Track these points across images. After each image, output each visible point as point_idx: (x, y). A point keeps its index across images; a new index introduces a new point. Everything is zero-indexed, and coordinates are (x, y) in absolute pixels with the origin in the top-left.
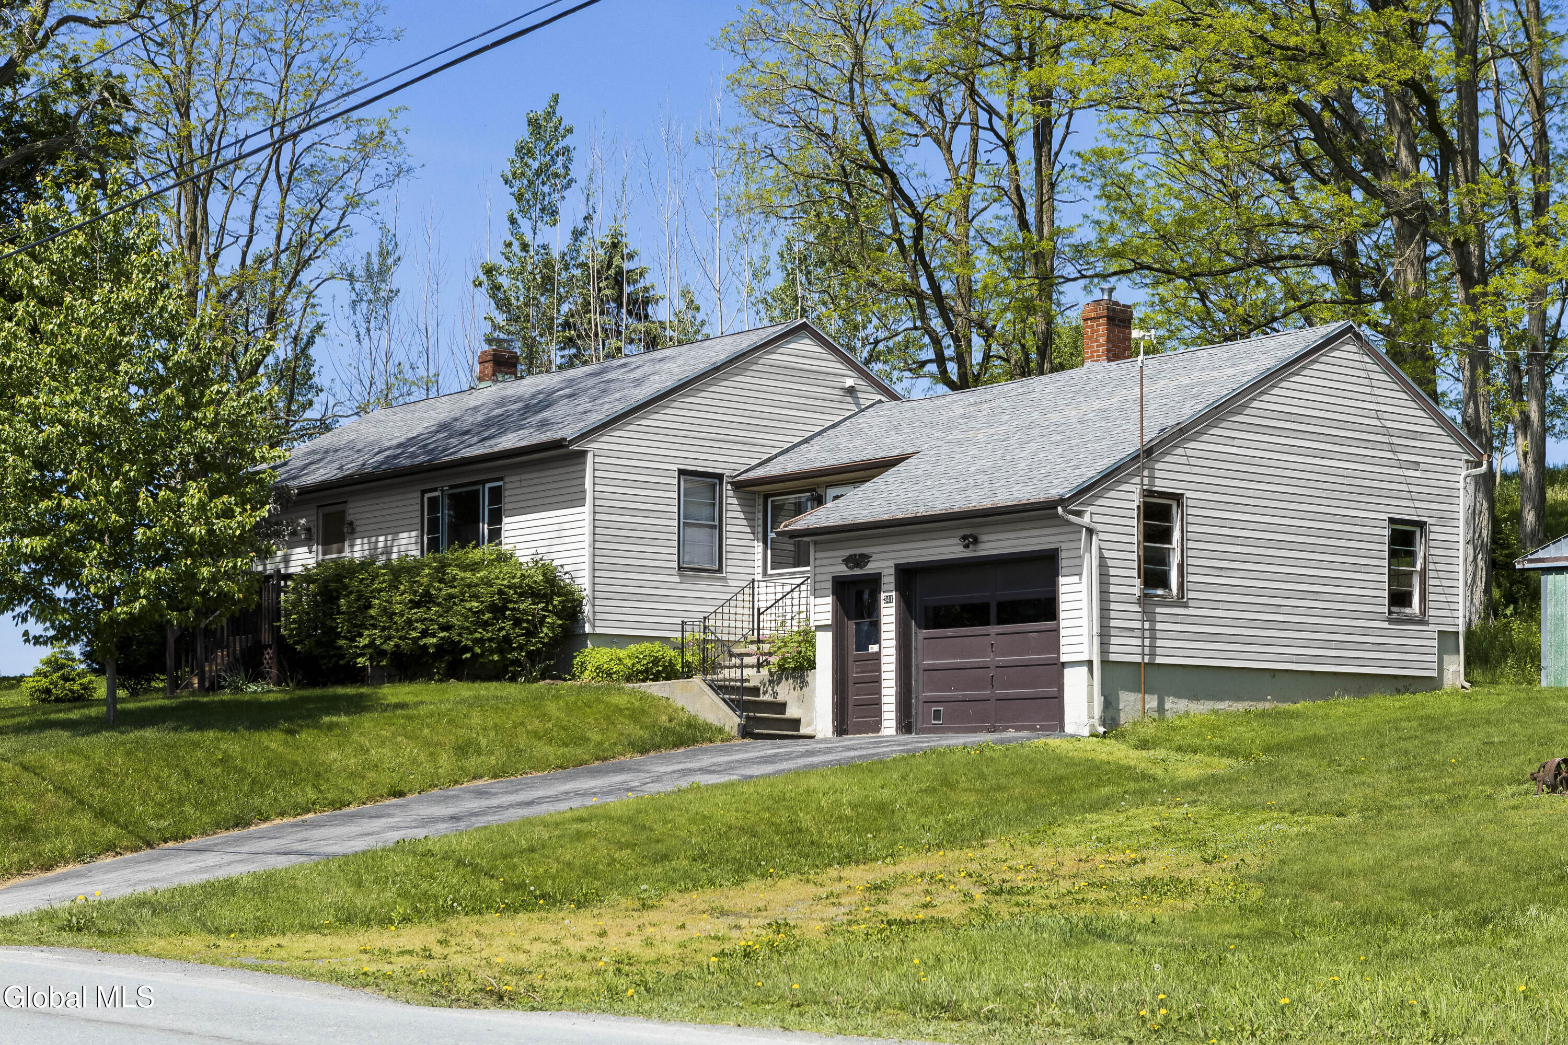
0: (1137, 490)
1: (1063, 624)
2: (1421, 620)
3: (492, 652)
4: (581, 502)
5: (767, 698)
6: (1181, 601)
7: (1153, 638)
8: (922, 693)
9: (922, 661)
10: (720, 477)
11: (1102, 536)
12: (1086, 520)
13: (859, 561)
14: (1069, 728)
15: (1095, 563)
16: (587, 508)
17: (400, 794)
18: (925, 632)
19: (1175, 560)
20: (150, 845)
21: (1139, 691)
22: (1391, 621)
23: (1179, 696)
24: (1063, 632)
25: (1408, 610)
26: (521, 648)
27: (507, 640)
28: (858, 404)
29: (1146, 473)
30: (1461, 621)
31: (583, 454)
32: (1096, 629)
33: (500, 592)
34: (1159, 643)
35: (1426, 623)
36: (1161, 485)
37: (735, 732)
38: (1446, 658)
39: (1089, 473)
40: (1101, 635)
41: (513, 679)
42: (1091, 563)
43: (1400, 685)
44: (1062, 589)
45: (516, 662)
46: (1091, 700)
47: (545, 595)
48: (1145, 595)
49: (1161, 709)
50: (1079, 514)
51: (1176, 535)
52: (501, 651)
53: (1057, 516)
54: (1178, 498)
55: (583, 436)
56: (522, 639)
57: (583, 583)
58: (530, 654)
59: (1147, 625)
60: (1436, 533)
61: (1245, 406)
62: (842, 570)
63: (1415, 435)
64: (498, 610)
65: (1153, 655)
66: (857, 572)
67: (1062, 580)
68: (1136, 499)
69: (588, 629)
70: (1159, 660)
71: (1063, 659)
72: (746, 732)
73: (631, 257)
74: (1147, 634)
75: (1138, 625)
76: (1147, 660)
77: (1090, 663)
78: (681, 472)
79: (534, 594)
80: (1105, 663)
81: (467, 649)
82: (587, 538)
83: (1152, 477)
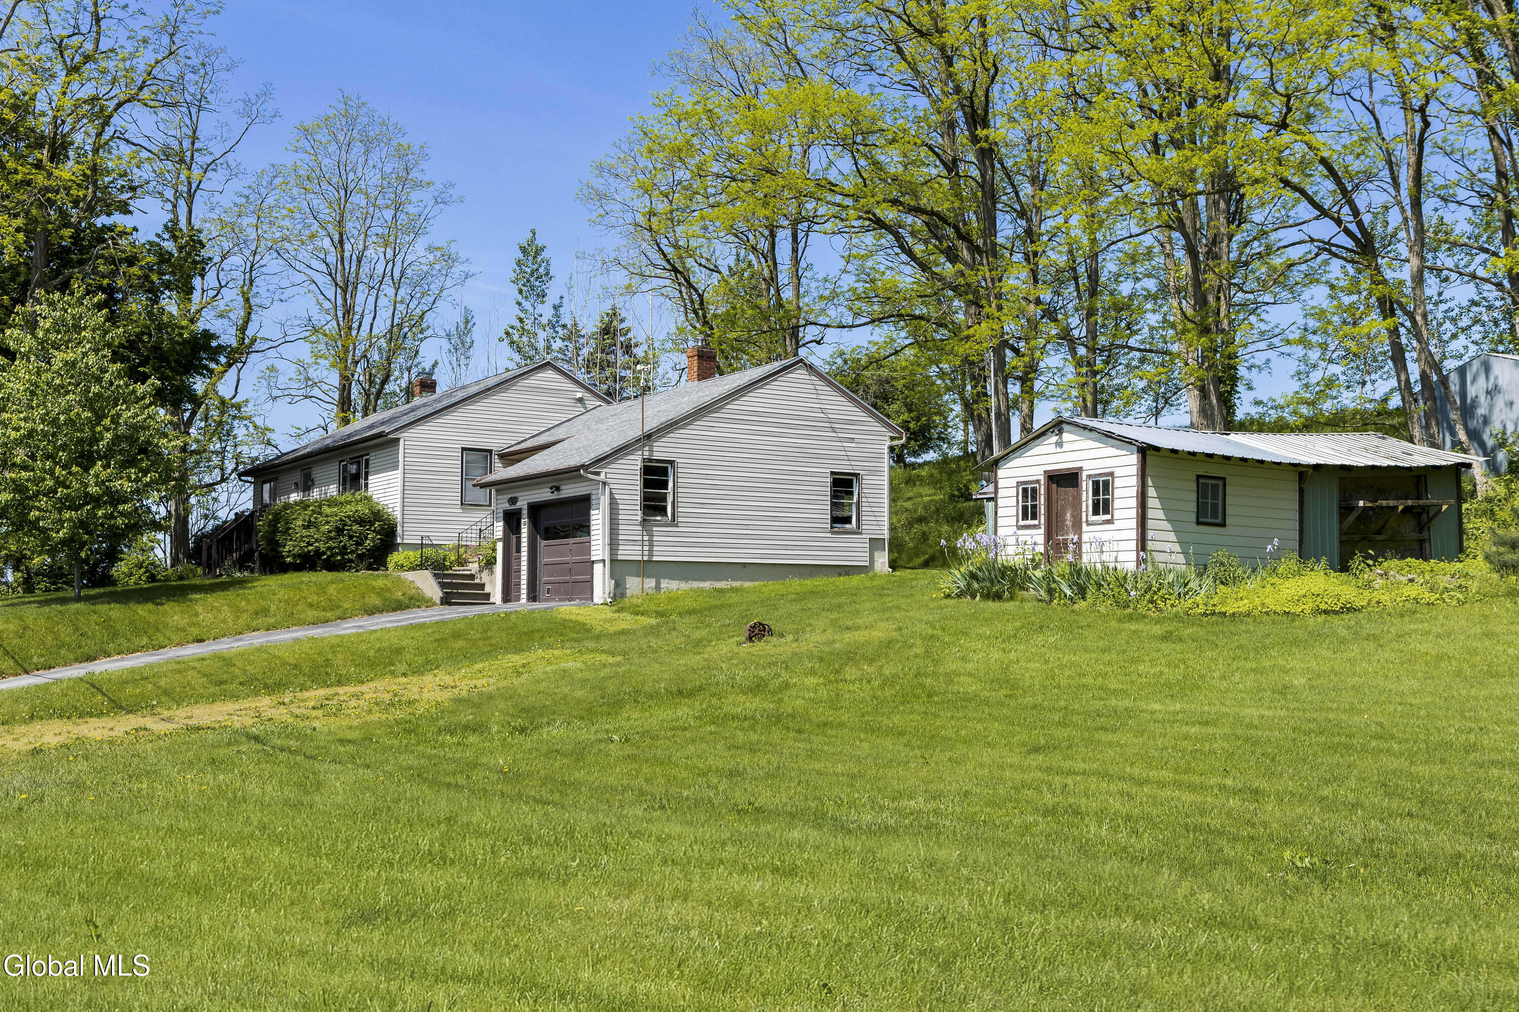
0: (639, 458)
1: (593, 538)
2: (858, 531)
3: (337, 554)
4: (396, 467)
5: (477, 581)
6: (674, 522)
7: (651, 545)
8: (544, 578)
9: (544, 559)
10: (490, 451)
11: (612, 486)
12: (602, 476)
13: (513, 501)
14: (596, 600)
15: (607, 501)
16: (400, 471)
17: (201, 641)
18: (544, 542)
19: (670, 499)
20: (27, 672)
21: (638, 576)
22: (833, 533)
23: (672, 578)
24: (593, 543)
25: (847, 526)
26: (352, 552)
27: (345, 547)
28: (585, 408)
29: (647, 448)
30: (886, 532)
31: (398, 440)
32: (607, 541)
33: (341, 520)
34: (655, 548)
35: (861, 533)
36: (657, 456)
37: (438, 602)
38: (876, 554)
39: (607, 449)
40: (610, 544)
41: (349, 570)
42: (604, 501)
43: (842, 570)
44: (593, 518)
45: (350, 561)
46: (604, 583)
47: (370, 522)
48: (644, 520)
49: (658, 587)
50: (598, 474)
51: (670, 484)
52: (343, 554)
53: (581, 476)
54: (672, 463)
55: (397, 430)
56: (353, 548)
57: (398, 514)
58: (358, 555)
59: (646, 538)
60: (867, 480)
61: (721, 408)
62: (507, 506)
63: (851, 422)
64: (339, 531)
65: (651, 555)
66: (513, 507)
67: (592, 512)
68: (639, 465)
69: (399, 540)
70: (655, 559)
71: (593, 559)
72: (446, 601)
73: (622, 321)
74: (646, 543)
75: (640, 538)
76: (646, 558)
77: (604, 561)
78: (463, 449)
79: (361, 522)
80: (613, 561)
81: (324, 553)
82: (400, 488)
83: (651, 451)
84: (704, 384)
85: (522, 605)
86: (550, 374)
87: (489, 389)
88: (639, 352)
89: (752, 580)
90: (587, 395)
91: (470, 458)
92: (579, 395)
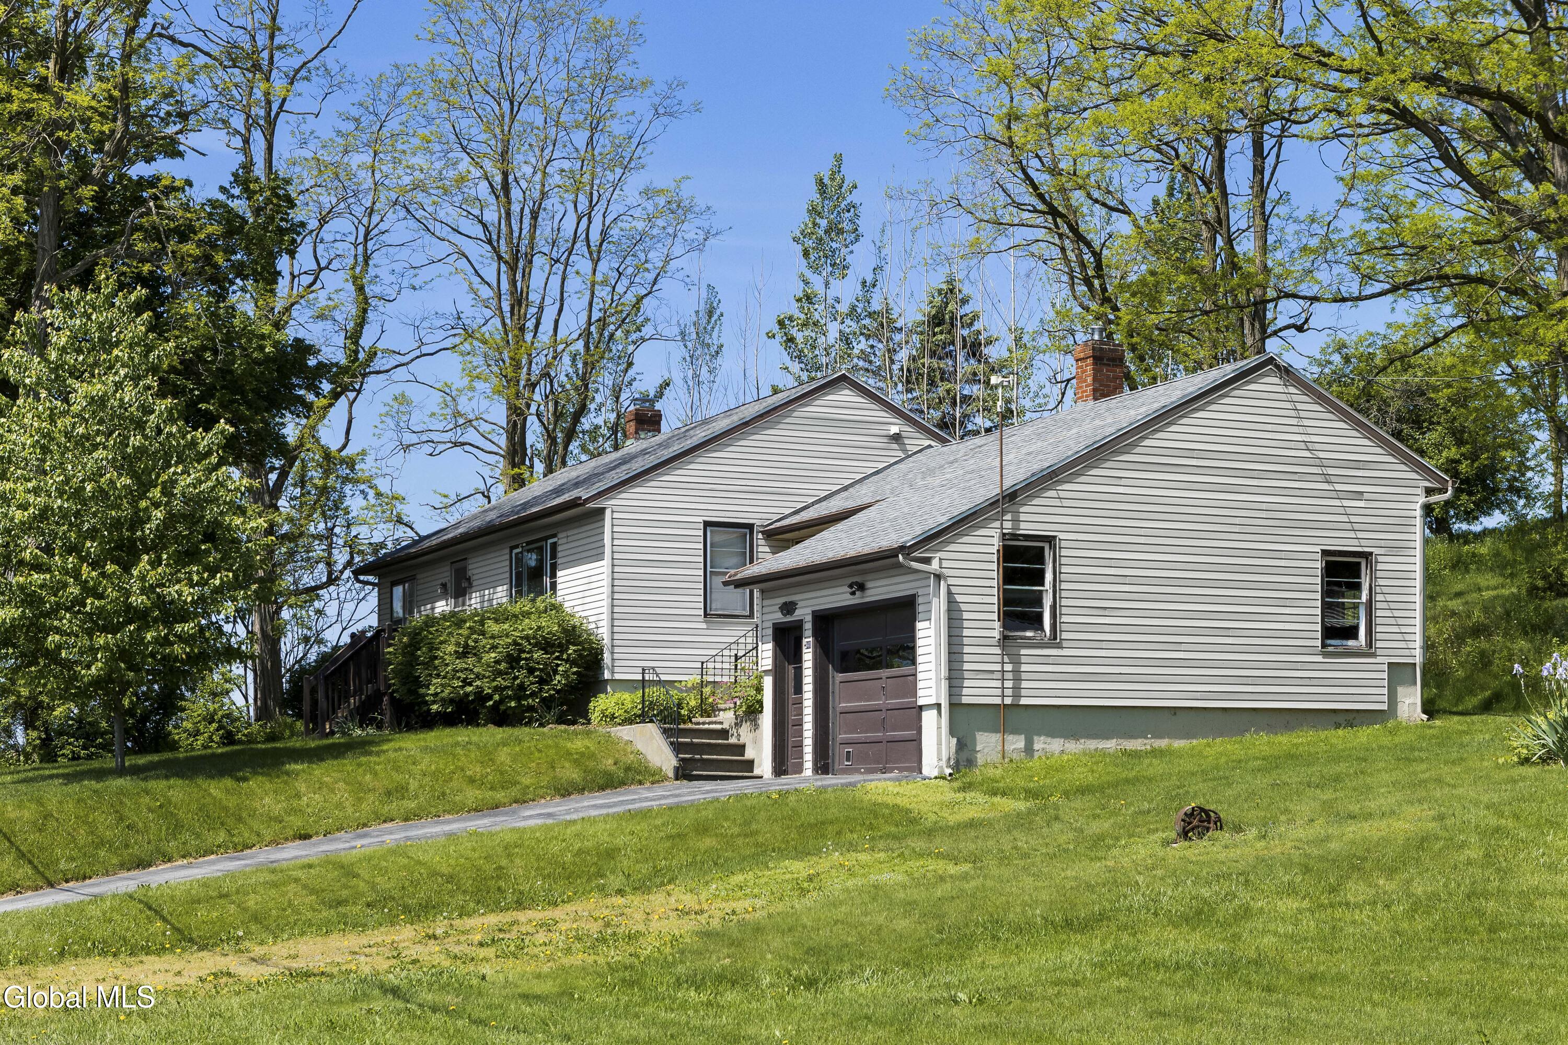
0: (996, 533)
1: (920, 668)
2: (1370, 651)
3: (510, 698)
4: (599, 556)
5: (733, 740)
6: (1054, 641)
7: (1017, 679)
8: (840, 735)
9: (840, 704)
10: (750, 527)
11: (951, 581)
12: (935, 565)
13: (788, 608)
14: (926, 771)
15: (944, 607)
16: (606, 562)
17: (306, 837)
18: (840, 677)
19: (1047, 601)
20: (51, 885)
21: (996, 731)
22: (1326, 655)
23: (1052, 734)
24: (920, 676)
25: (1351, 643)
26: (533, 695)
27: (522, 687)
28: (904, 450)
29: (1008, 517)
30: (1418, 652)
31: (602, 511)
32: (944, 672)
33: (515, 643)
34: (1024, 684)
35: (1374, 655)
36: (1026, 528)
37: (671, 774)
38: (1401, 690)
39: (942, 519)
40: (950, 679)
41: (528, 724)
42: (939, 606)
43: (1340, 718)
44: (919, 634)
45: (531, 709)
46: (939, 743)
47: (560, 645)
48: (1005, 638)
49: (1029, 750)
50: (927, 561)
51: (1049, 577)
52: (518, 699)
53: (900, 565)
54: (1050, 540)
55: (600, 494)
56: (534, 688)
57: (604, 633)
58: (543, 700)
59: (1009, 667)
60: (1385, 564)
61: (1134, 445)
62: (778, 617)
63: (1358, 465)
64: (513, 661)
65: (1017, 695)
66: (789, 619)
67: (919, 625)
68: (996, 544)
69: (607, 675)
70: (1024, 701)
71: (921, 702)
72: (684, 773)
73: (964, 301)
74: (1009, 676)
75: (998, 667)
76: (1008, 701)
77: (939, 706)
78: (707, 524)
79: (546, 645)
80: (954, 706)
81: (490, 697)
82: (606, 590)
83: (1016, 521)
84: (1103, 405)
85: (806, 780)
86: (846, 395)
87: (746, 424)
88: (994, 353)
89: (1188, 736)
90: (908, 430)
91: (718, 538)
92: (894, 430)
